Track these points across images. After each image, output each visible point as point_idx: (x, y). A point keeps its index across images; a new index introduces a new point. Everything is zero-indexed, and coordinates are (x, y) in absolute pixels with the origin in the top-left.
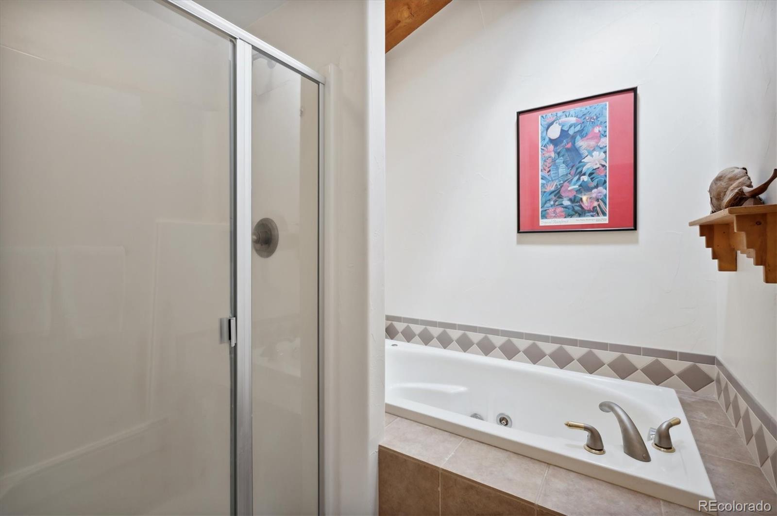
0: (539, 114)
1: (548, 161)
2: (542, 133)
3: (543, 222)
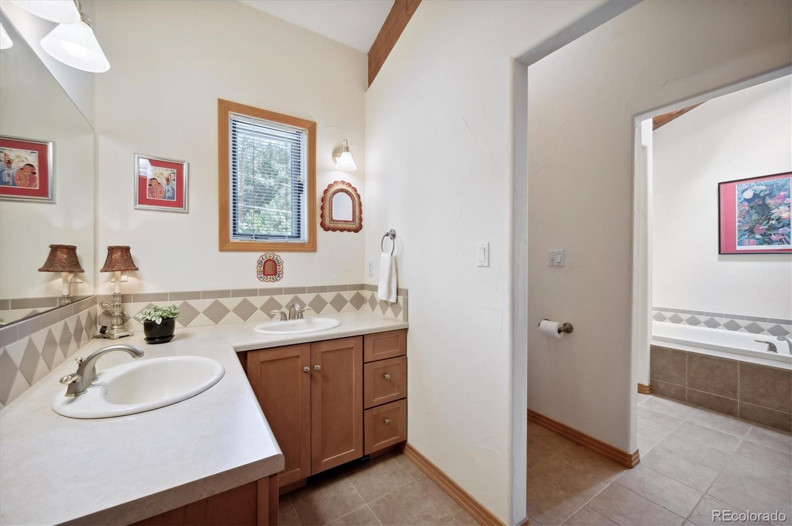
0: (736, 184)
1: (743, 212)
2: (738, 195)
3: (739, 248)
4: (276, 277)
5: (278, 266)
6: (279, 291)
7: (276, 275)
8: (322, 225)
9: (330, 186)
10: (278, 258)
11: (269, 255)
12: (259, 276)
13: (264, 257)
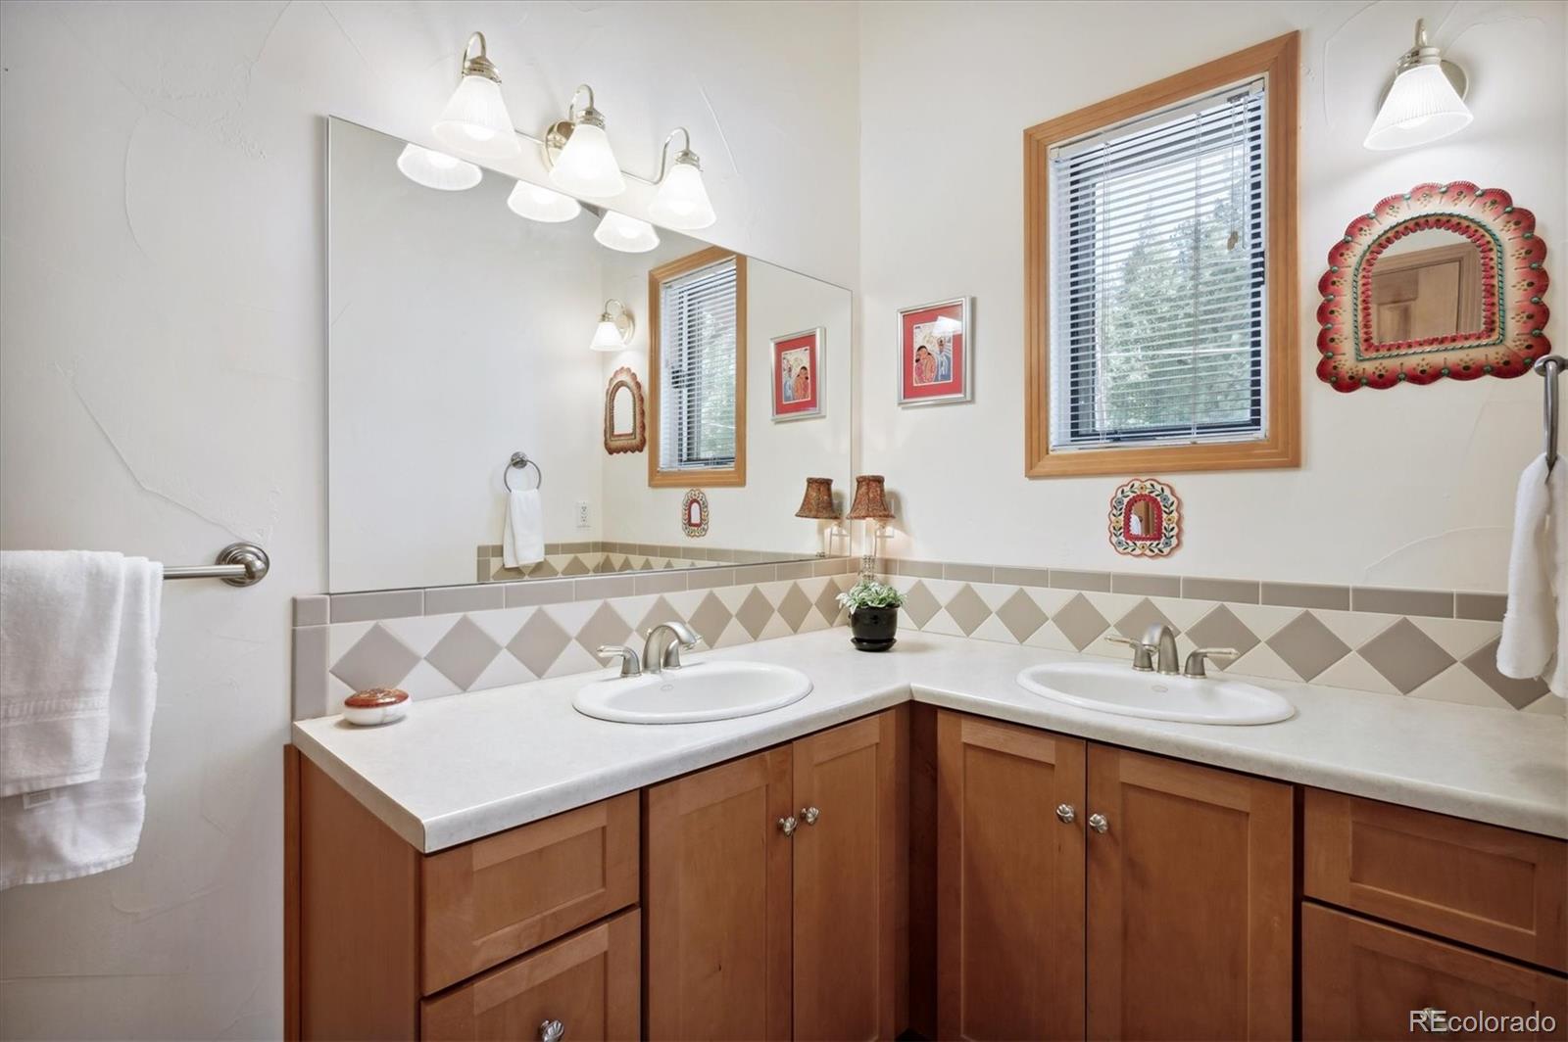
4: (1160, 546)
5: (1164, 516)
6: (1169, 586)
7: (1159, 539)
8: (1325, 372)
9: (1356, 228)
10: (1167, 492)
11: (1142, 484)
12: (1114, 539)
13: (1127, 489)
